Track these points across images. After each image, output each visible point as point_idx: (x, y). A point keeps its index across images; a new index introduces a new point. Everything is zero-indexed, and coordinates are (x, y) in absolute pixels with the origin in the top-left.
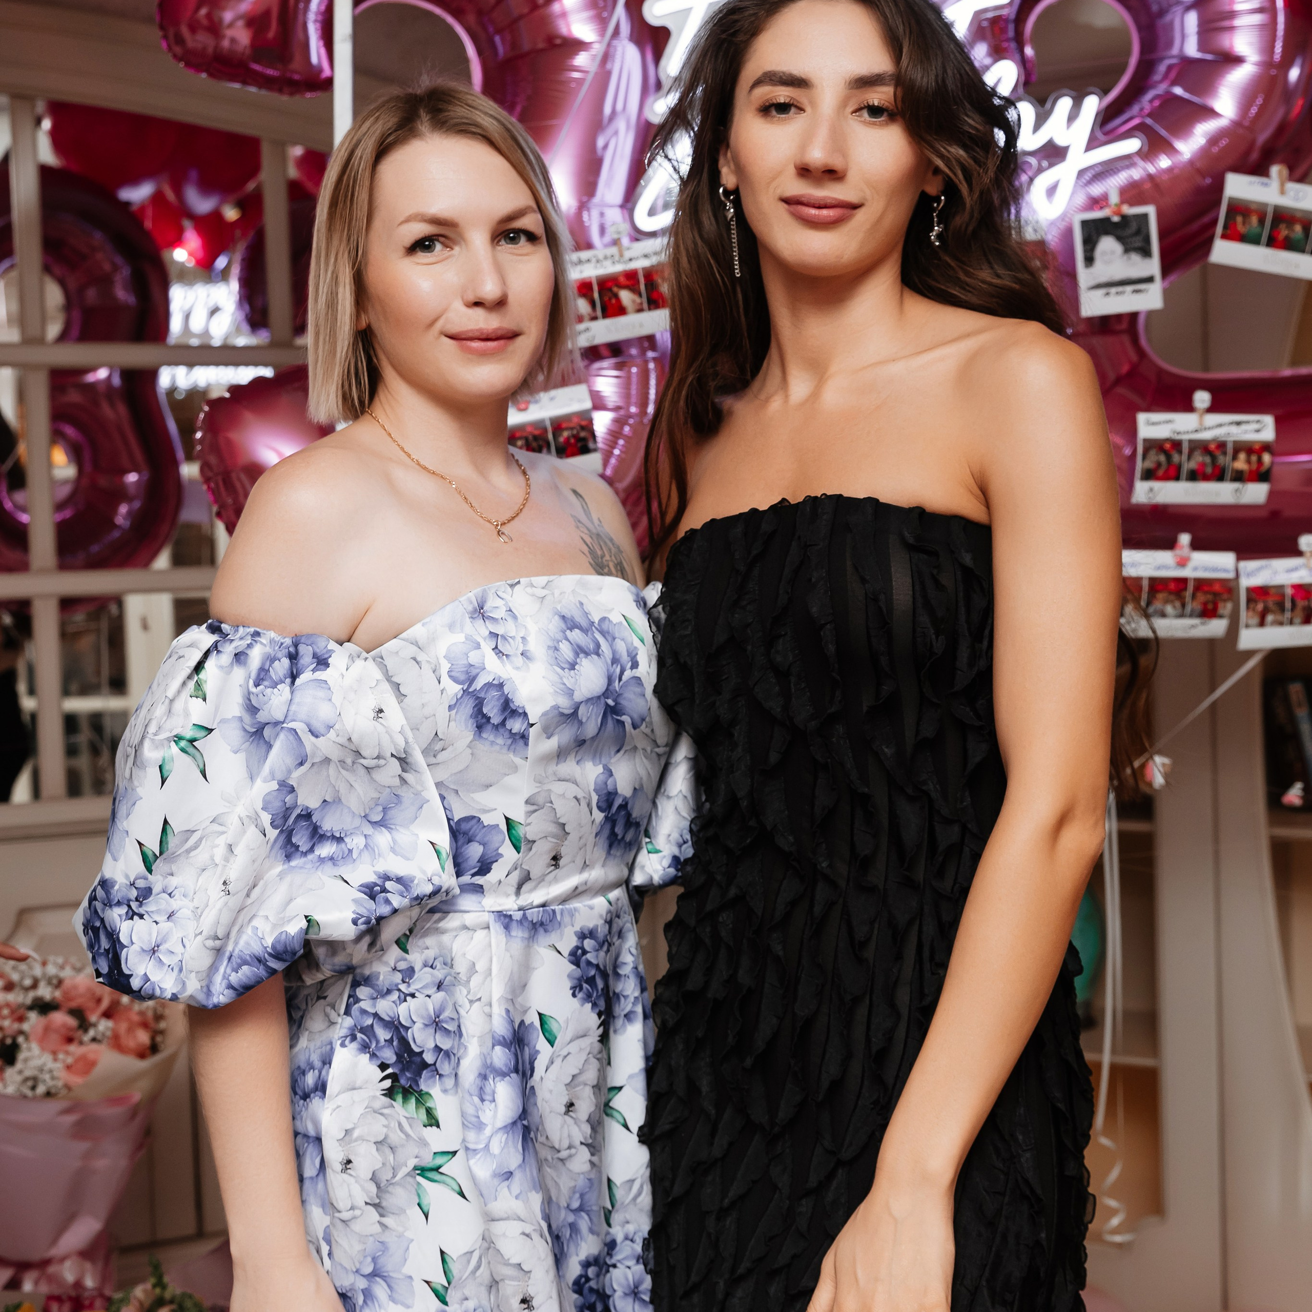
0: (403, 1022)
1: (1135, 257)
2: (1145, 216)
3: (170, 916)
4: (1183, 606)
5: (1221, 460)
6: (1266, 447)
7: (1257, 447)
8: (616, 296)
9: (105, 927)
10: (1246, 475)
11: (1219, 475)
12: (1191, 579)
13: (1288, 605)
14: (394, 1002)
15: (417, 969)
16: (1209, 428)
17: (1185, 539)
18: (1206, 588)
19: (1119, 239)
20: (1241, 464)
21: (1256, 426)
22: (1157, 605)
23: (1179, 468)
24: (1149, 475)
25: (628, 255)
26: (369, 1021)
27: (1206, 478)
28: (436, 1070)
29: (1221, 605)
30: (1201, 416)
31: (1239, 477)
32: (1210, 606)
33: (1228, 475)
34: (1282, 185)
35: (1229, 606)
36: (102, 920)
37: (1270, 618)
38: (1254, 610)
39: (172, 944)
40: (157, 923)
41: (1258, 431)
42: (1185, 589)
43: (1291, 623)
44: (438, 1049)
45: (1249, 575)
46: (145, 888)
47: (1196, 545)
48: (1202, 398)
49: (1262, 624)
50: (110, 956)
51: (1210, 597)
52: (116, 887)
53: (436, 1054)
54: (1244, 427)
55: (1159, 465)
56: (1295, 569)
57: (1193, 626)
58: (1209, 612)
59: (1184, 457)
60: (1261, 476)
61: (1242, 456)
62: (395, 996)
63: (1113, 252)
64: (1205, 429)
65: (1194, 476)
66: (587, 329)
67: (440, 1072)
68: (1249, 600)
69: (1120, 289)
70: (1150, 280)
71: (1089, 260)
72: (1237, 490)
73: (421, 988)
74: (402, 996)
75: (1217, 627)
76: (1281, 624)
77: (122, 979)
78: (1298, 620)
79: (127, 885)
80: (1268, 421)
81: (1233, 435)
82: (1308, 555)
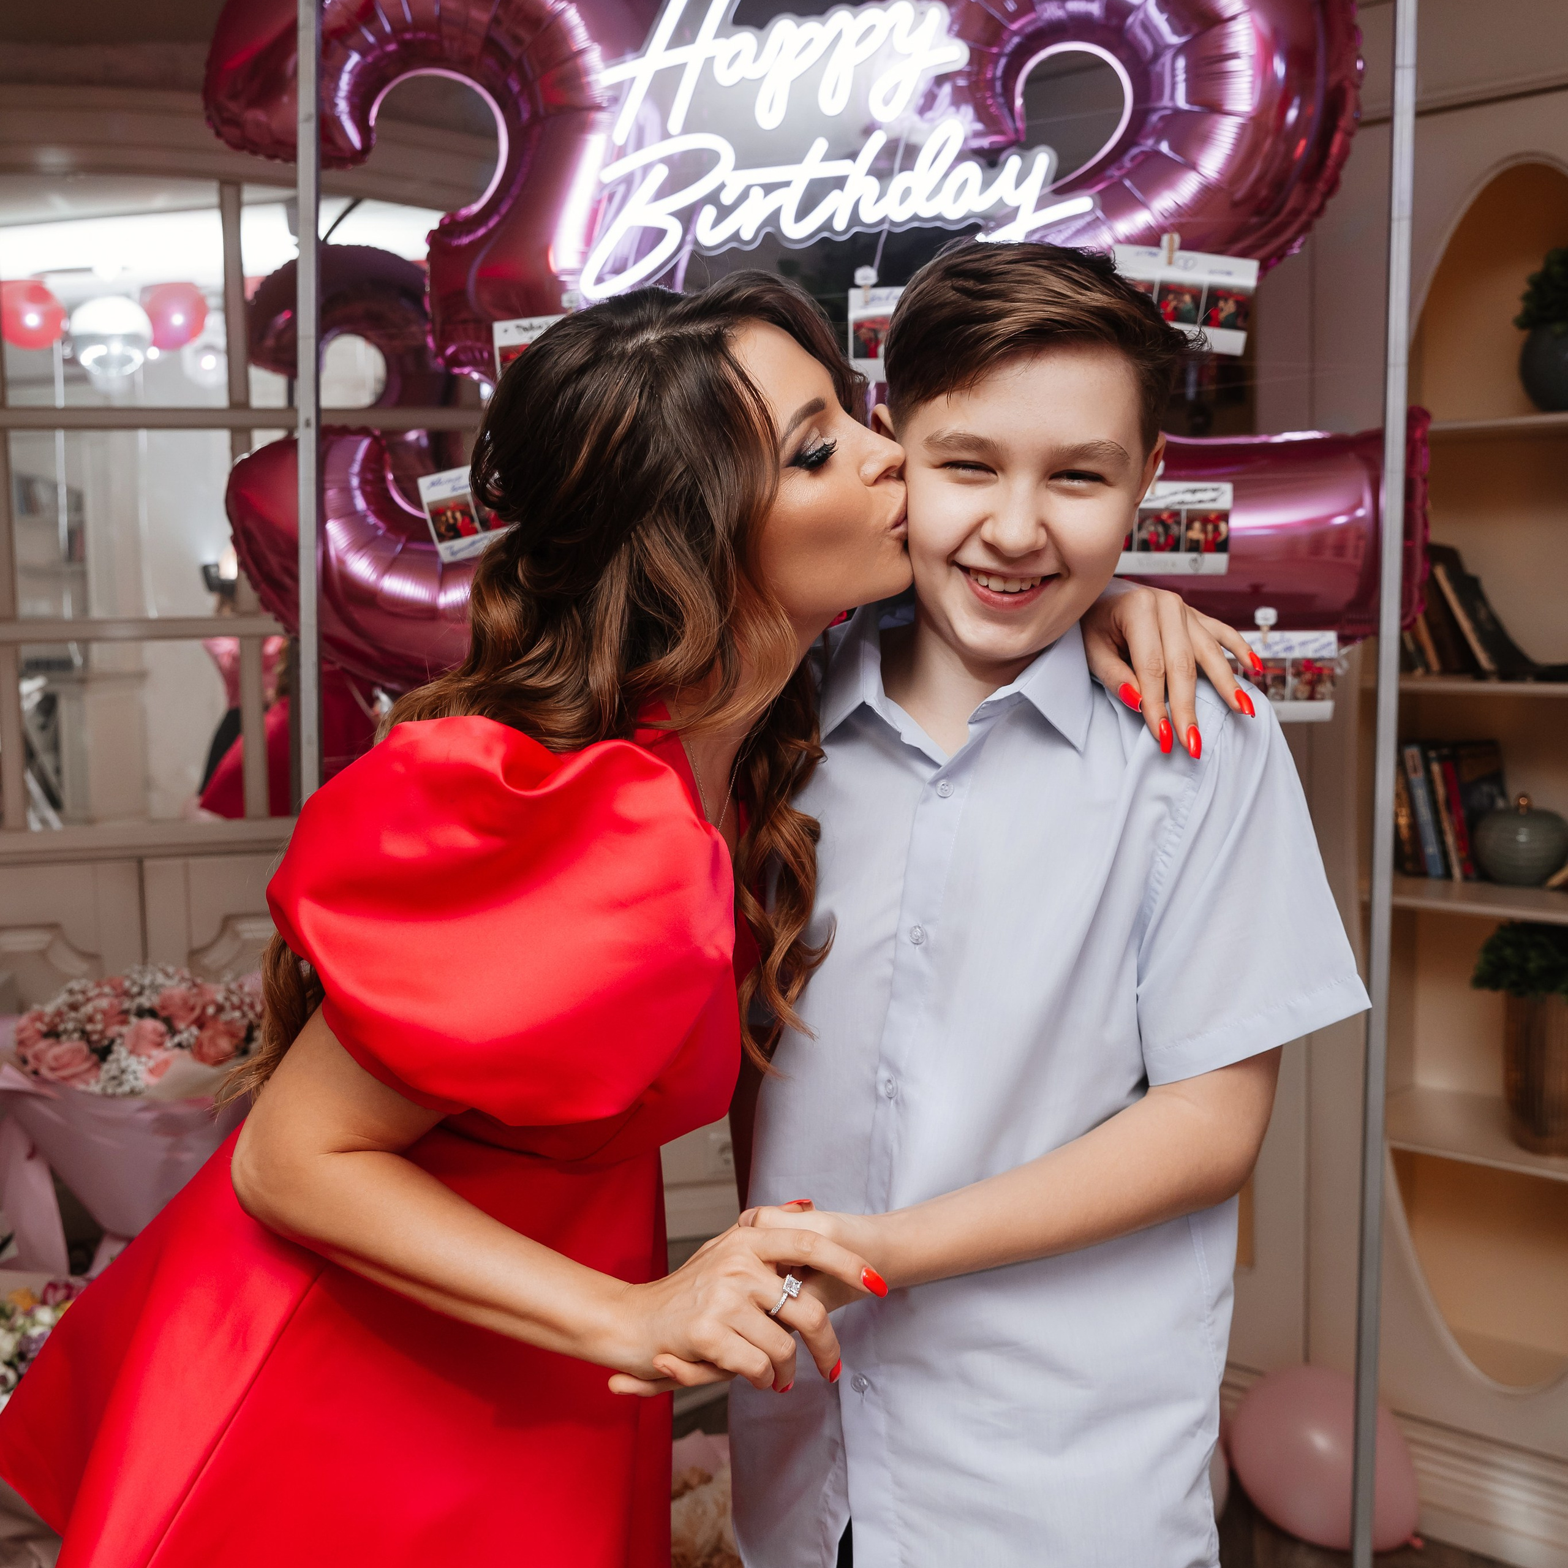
5: (1174, 530)
7: (1213, 516)
11: (1173, 545)
16: (1164, 497)
20: (1196, 533)
21: (1211, 495)
27: (1160, 548)
31: (1194, 547)
33: (1182, 545)
41: (1214, 500)
54: (1200, 496)
60: (1219, 545)
61: (1197, 525)
64: (1158, 497)
72: (1195, 560)
80: (1227, 488)
81: (1187, 503)
82: (1265, 629)
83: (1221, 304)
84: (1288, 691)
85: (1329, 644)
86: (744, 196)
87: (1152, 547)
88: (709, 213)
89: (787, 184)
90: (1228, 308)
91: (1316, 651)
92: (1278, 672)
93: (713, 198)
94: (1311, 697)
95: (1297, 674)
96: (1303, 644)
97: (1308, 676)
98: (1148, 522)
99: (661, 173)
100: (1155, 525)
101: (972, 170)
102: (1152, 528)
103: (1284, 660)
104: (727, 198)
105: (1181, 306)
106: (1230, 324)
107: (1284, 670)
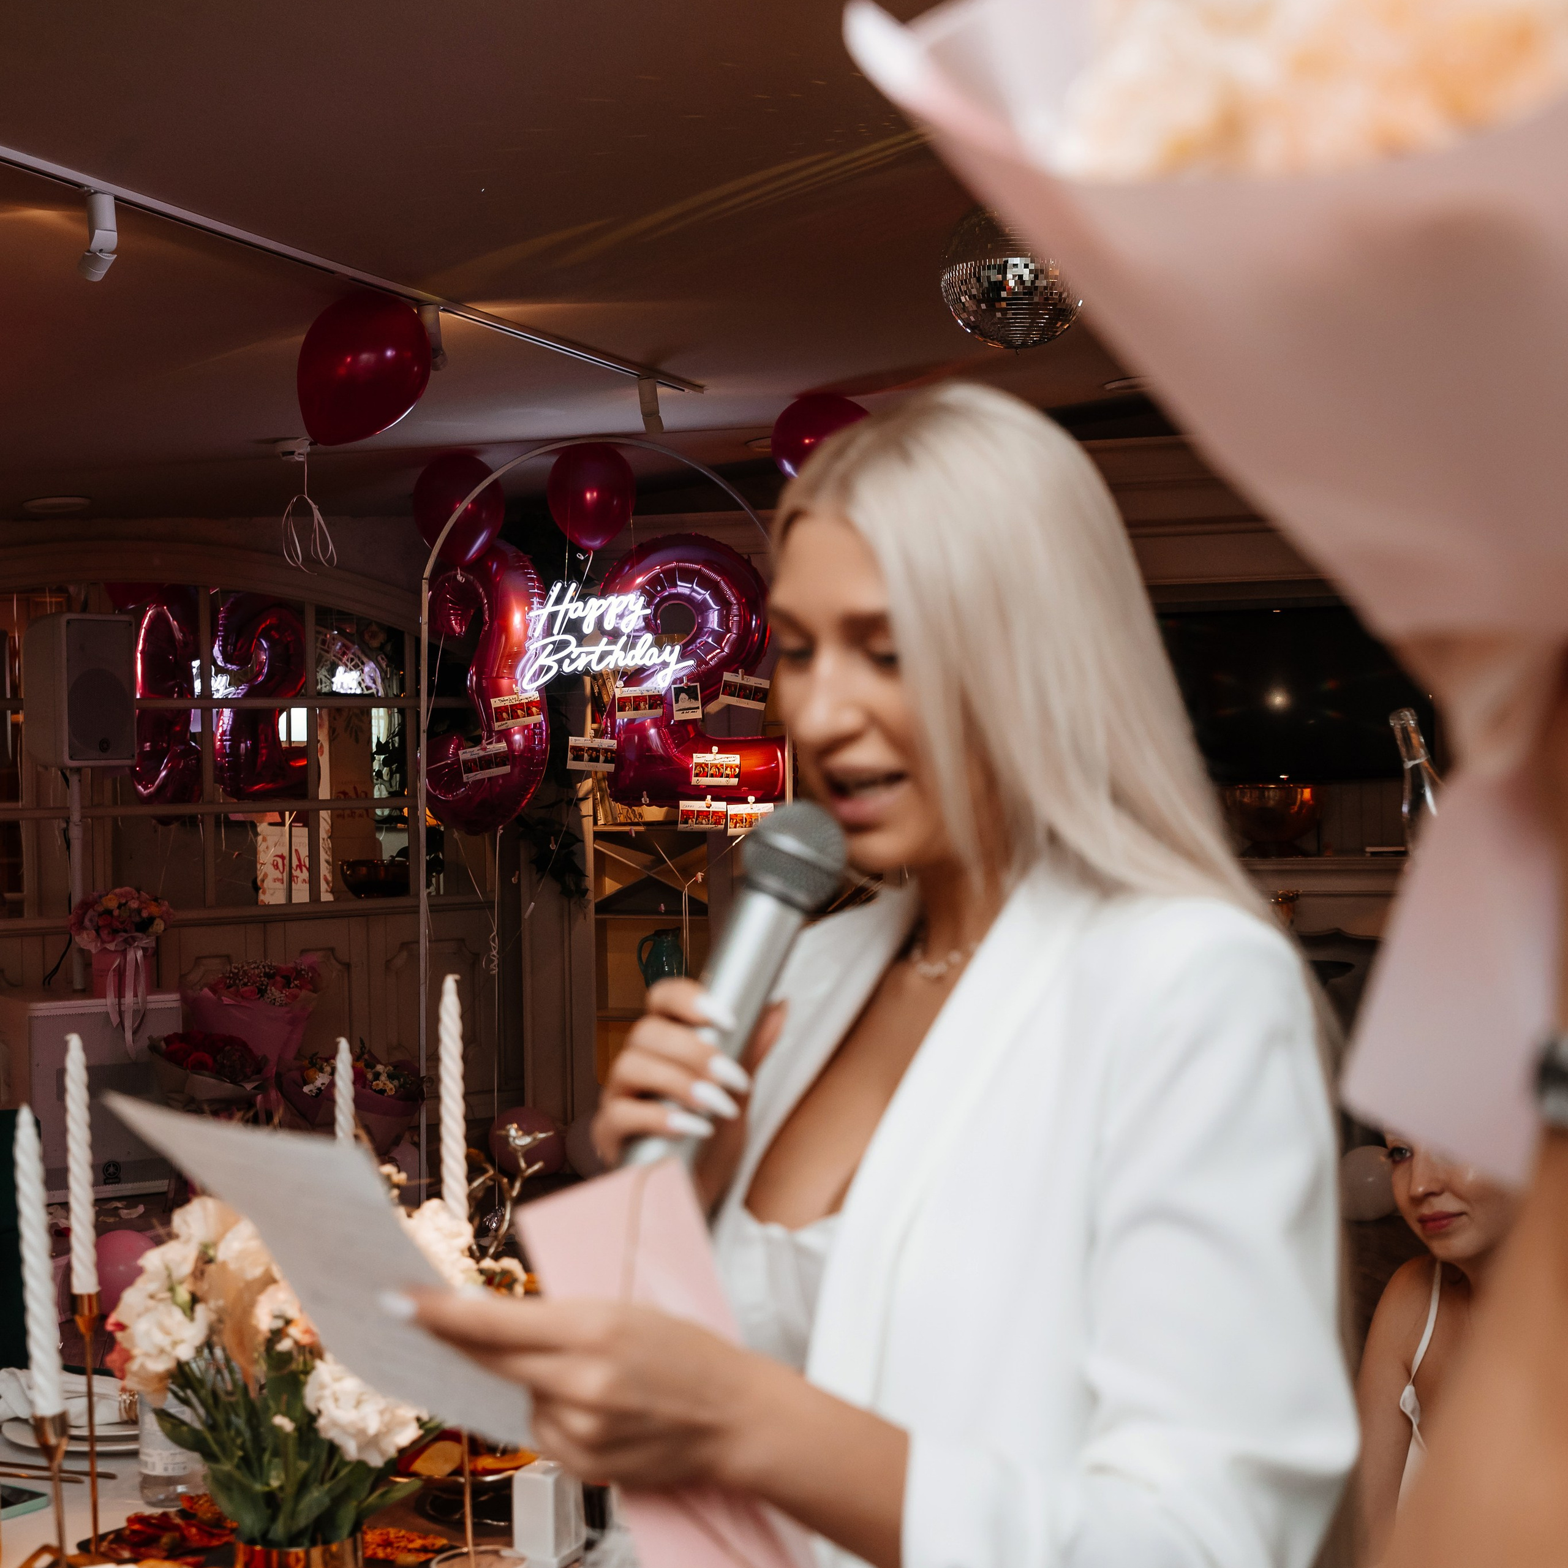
2: (697, 686)
4: (709, 820)
5: (722, 770)
8: (517, 712)
11: (721, 775)
12: (711, 811)
13: (744, 821)
16: (718, 759)
17: (709, 797)
20: (728, 771)
21: (734, 759)
22: (700, 820)
24: (697, 775)
25: (520, 698)
27: (716, 776)
29: (722, 820)
30: (715, 755)
31: (728, 776)
32: (718, 821)
34: (743, 676)
35: (724, 820)
37: (738, 825)
38: (733, 822)
41: (734, 761)
45: (731, 810)
47: (712, 800)
48: (715, 749)
49: (735, 826)
54: (729, 759)
55: (701, 771)
56: (747, 808)
57: (712, 827)
58: (718, 823)
61: (729, 769)
64: (716, 759)
65: (712, 776)
66: (506, 723)
68: (731, 819)
69: (687, 711)
70: (698, 708)
71: (677, 701)
72: (727, 781)
75: (720, 828)
78: (746, 825)
80: (737, 757)
81: (726, 762)
82: (751, 803)
85: (770, 808)
86: (579, 656)
88: (567, 661)
89: (593, 653)
91: (767, 810)
92: (755, 817)
93: (568, 656)
95: (762, 818)
96: (763, 808)
99: (551, 647)
100: (716, 769)
101: (655, 650)
103: (757, 814)
104: (573, 656)
105: (746, 694)
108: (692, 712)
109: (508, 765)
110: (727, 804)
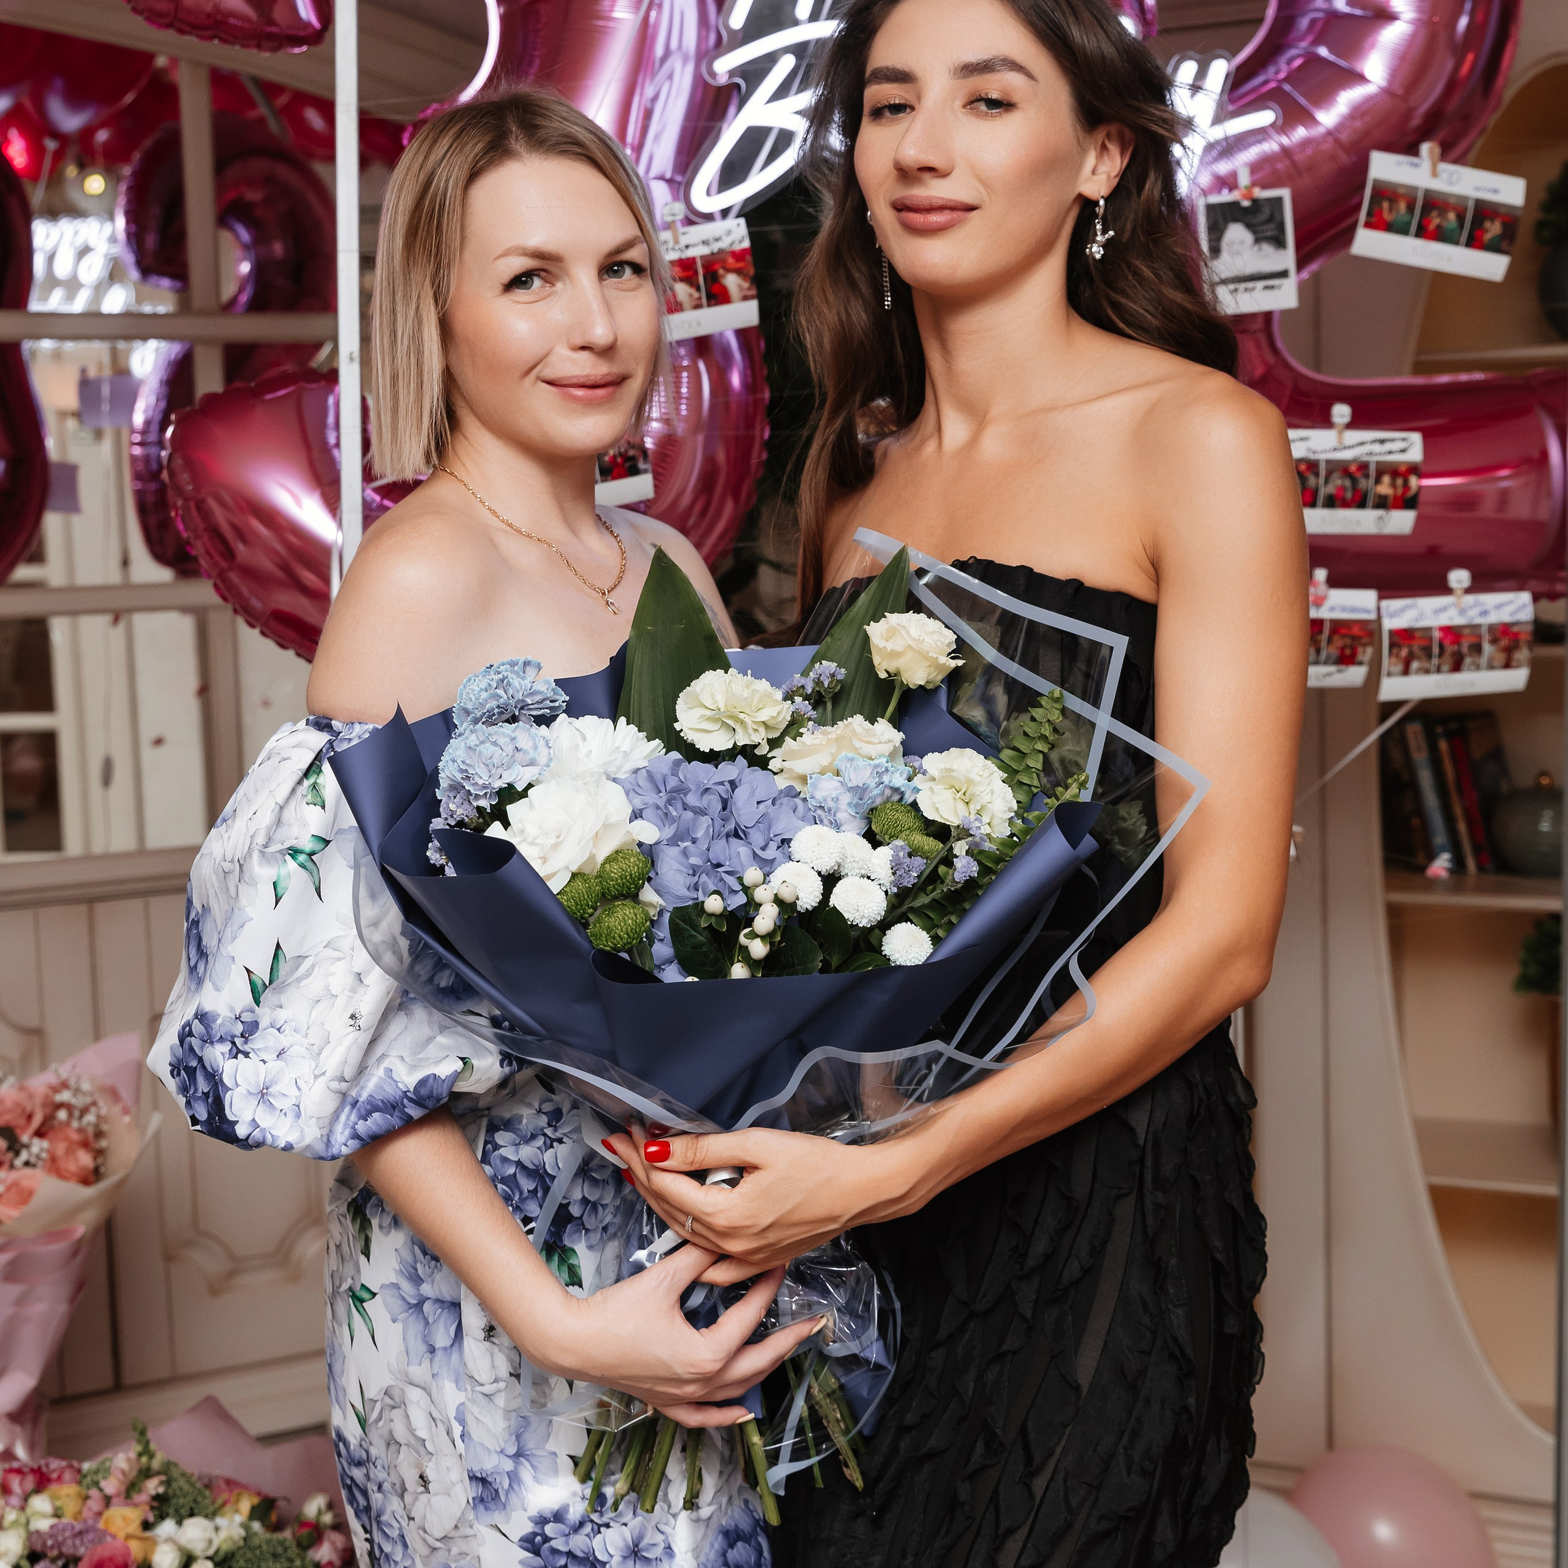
0: (549, 1171)
1: (1267, 248)
2: (1279, 200)
3: (280, 1054)
4: (1318, 651)
5: (1363, 484)
6: (1413, 469)
7: (1403, 469)
9: (204, 1067)
10: (1390, 501)
11: (1360, 501)
12: (1327, 620)
13: (1436, 650)
14: (538, 1148)
15: (565, 1111)
16: (1350, 447)
17: (1321, 575)
18: (1343, 631)
19: (1249, 226)
20: (1385, 488)
21: (1399, 445)
23: (1315, 493)
25: (684, 241)
26: (511, 1170)
27: (1346, 505)
28: (583, 1224)
29: (1360, 650)
30: (1340, 433)
31: (1382, 503)
32: (1348, 652)
33: (1370, 501)
34: (1433, 165)
35: (1369, 651)
36: (200, 1060)
37: (1415, 665)
38: (1397, 656)
39: (284, 1086)
40: (264, 1062)
41: (1403, 451)
42: (1321, 632)
43: (1439, 670)
44: (585, 1201)
45: (1392, 615)
46: (252, 1022)
47: (1334, 582)
48: (1341, 412)
49: (1406, 672)
50: (210, 1100)
51: (1348, 641)
52: (219, 1021)
53: (583, 1207)
54: (1388, 446)
56: (1444, 609)
57: (1329, 674)
58: (1346, 659)
59: (1322, 480)
60: (1406, 502)
61: (1386, 479)
62: (540, 1141)
63: (1242, 242)
64: (1345, 448)
67: (588, 1226)
68: (1392, 645)
69: (1250, 285)
70: (1284, 274)
71: (1216, 251)
72: (1380, 518)
73: (569, 1132)
74: (548, 1141)
75: (1355, 675)
76: (1427, 671)
77: (225, 1126)
78: (1445, 668)
79: (231, 1018)
80: (1416, 438)
81: (1376, 454)
82: (1459, 592)
83: (1487, 224)
84: (1484, 660)
85: (1524, 606)
87: (1338, 503)
90: (1494, 229)
91: (1512, 614)
92: (1473, 640)
94: (1507, 665)
95: (1494, 641)
96: (1499, 607)
97: (1504, 642)
98: (1335, 475)
99: (788, 63)
100: (1342, 478)
102: (1339, 482)
103: (1479, 626)
105: (1445, 224)
106: (1494, 247)
107: (1480, 636)
108: (1266, 288)
109: (645, 471)
110: (1381, 598)
